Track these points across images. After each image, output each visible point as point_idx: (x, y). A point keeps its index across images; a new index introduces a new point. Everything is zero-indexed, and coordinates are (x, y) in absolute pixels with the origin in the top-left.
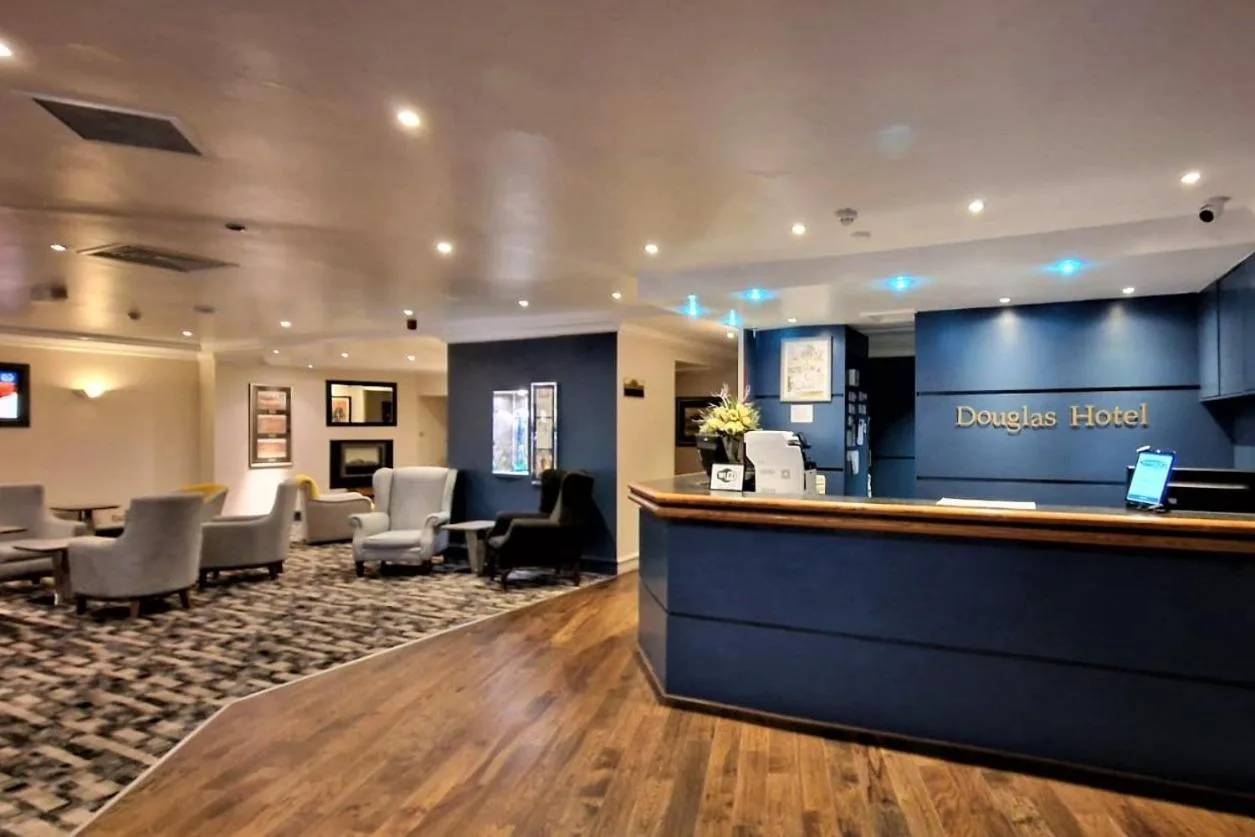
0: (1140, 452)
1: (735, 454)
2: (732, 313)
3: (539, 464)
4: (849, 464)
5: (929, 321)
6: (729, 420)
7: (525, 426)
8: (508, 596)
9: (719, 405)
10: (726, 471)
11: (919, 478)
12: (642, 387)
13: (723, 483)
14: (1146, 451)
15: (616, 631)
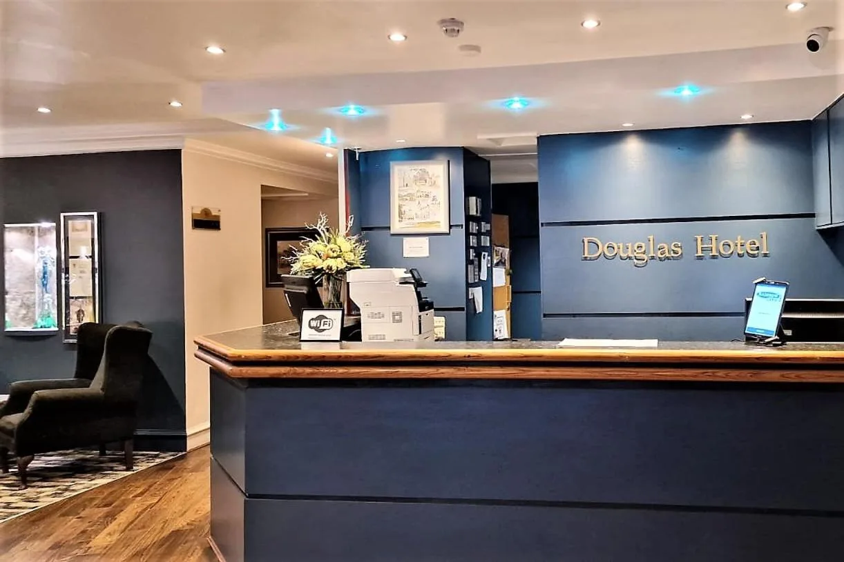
0: (756, 284)
1: (337, 295)
2: (328, 131)
3: (74, 316)
4: (471, 302)
5: (552, 145)
6: (328, 257)
7: (52, 269)
8: (30, 492)
9: (316, 239)
10: (320, 318)
11: (545, 315)
12: (218, 217)
13: (316, 333)
14: (762, 282)
15: (180, 523)
